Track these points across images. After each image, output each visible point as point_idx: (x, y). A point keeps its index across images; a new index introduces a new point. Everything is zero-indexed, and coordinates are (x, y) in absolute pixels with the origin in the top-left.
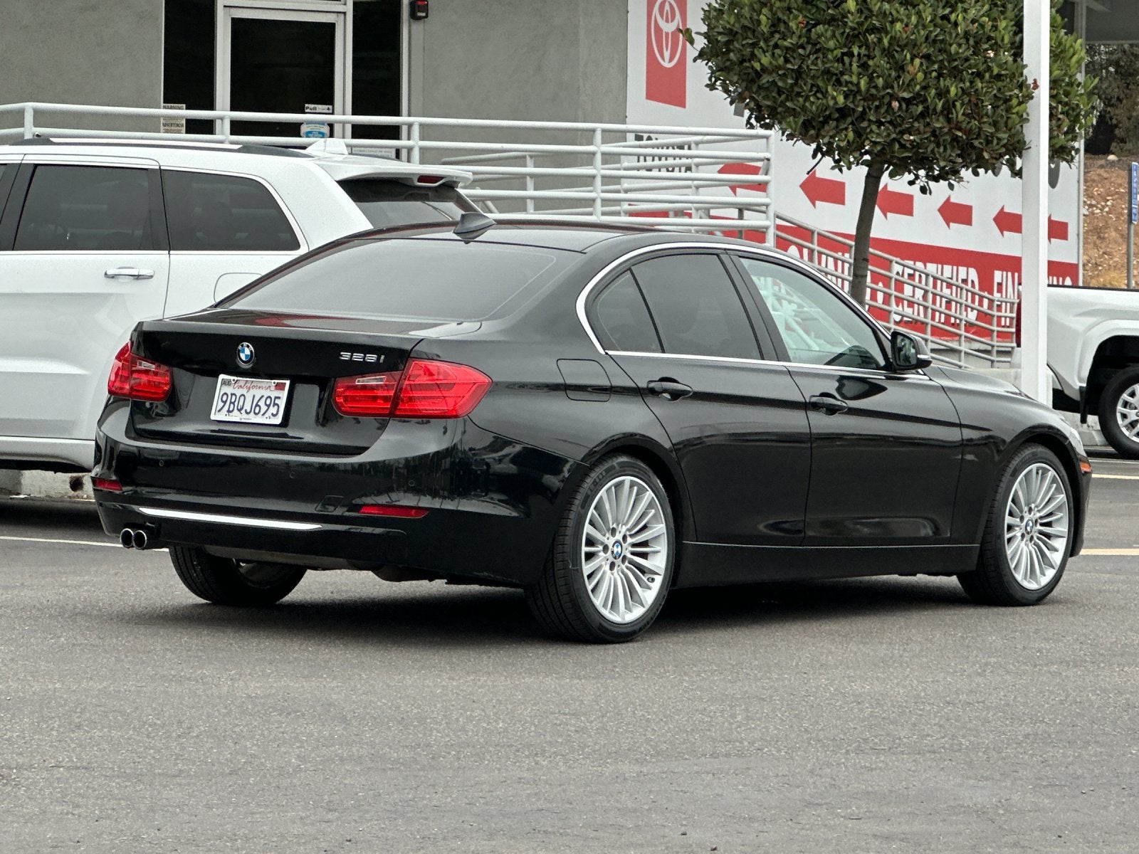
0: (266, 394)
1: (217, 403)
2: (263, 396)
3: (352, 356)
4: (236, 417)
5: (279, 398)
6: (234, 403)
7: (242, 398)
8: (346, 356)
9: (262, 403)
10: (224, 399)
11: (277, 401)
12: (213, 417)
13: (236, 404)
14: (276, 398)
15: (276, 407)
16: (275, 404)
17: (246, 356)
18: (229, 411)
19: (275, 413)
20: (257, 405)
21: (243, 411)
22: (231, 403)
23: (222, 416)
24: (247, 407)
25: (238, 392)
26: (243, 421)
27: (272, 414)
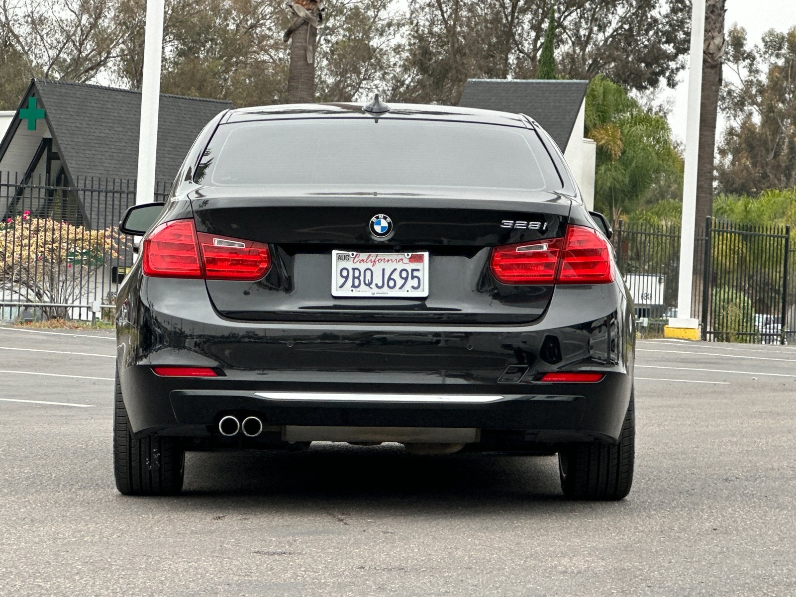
0: (400, 266)
1: (336, 279)
2: (395, 270)
3: (514, 224)
4: (364, 291)
5: (418, 270)
6: (358, 278)
7: (368, 273)
8: (507, 224)
9: (396, 276)
10: (345, 273)
11: (415, 274)
12: (335, 293)
13: (362, 278)
14: (413, 270)
15: (416, 280)
16: (413, 277)
17: (383, 228)
18: (353, 286)
19: (416, 285)
20: (390, 279)
21: (373, 286)
22: (354, 278)
23: (347, 292)
24: (378, 280)
25: (362, 267)
26: (376, 295)
27: (413, 287)
